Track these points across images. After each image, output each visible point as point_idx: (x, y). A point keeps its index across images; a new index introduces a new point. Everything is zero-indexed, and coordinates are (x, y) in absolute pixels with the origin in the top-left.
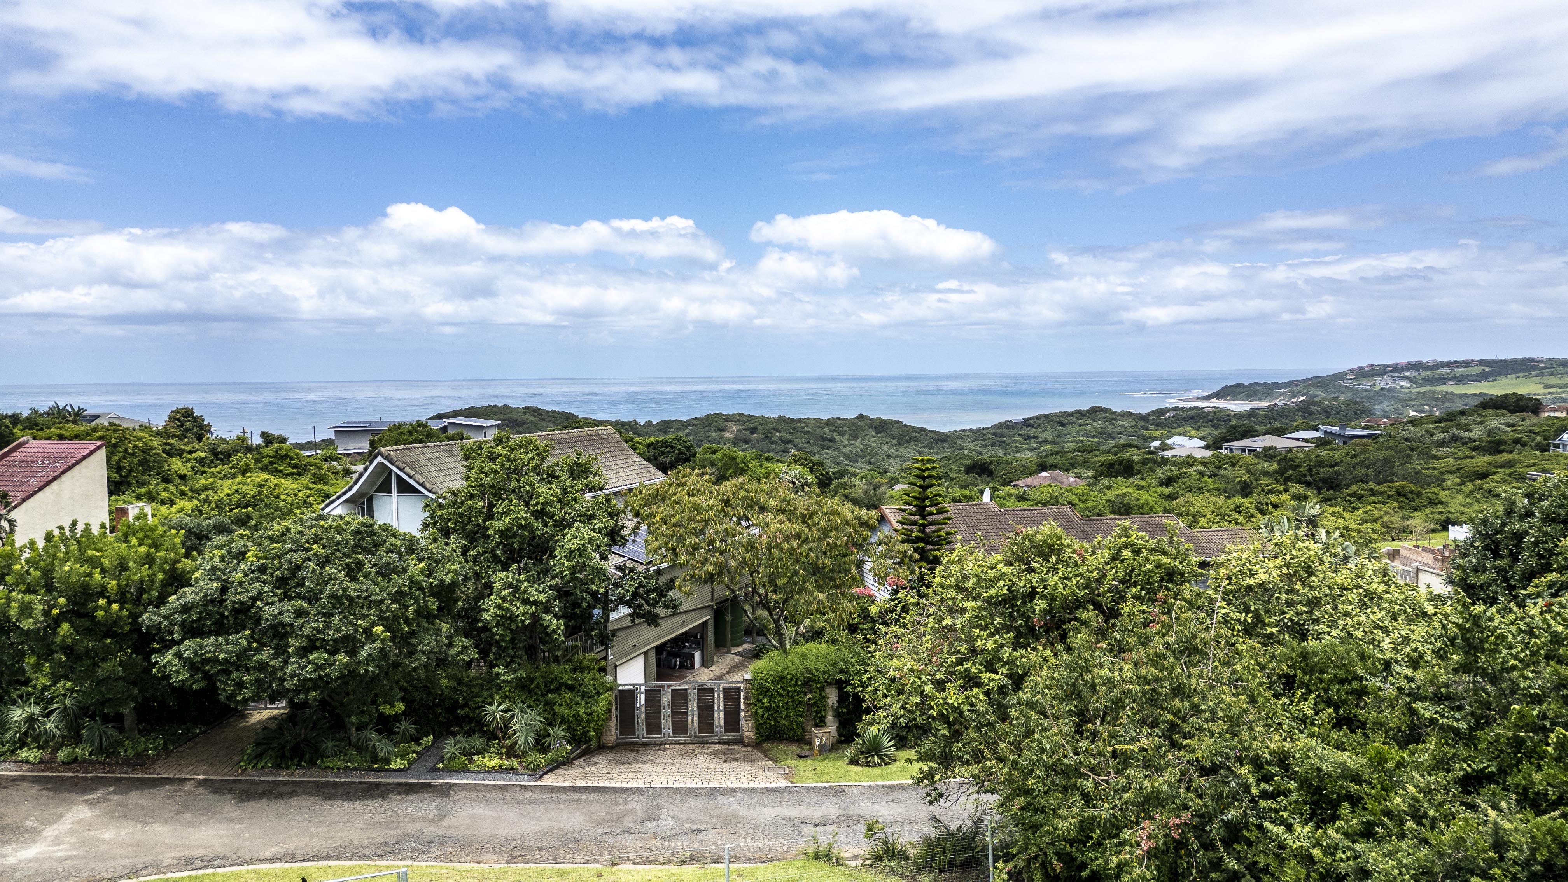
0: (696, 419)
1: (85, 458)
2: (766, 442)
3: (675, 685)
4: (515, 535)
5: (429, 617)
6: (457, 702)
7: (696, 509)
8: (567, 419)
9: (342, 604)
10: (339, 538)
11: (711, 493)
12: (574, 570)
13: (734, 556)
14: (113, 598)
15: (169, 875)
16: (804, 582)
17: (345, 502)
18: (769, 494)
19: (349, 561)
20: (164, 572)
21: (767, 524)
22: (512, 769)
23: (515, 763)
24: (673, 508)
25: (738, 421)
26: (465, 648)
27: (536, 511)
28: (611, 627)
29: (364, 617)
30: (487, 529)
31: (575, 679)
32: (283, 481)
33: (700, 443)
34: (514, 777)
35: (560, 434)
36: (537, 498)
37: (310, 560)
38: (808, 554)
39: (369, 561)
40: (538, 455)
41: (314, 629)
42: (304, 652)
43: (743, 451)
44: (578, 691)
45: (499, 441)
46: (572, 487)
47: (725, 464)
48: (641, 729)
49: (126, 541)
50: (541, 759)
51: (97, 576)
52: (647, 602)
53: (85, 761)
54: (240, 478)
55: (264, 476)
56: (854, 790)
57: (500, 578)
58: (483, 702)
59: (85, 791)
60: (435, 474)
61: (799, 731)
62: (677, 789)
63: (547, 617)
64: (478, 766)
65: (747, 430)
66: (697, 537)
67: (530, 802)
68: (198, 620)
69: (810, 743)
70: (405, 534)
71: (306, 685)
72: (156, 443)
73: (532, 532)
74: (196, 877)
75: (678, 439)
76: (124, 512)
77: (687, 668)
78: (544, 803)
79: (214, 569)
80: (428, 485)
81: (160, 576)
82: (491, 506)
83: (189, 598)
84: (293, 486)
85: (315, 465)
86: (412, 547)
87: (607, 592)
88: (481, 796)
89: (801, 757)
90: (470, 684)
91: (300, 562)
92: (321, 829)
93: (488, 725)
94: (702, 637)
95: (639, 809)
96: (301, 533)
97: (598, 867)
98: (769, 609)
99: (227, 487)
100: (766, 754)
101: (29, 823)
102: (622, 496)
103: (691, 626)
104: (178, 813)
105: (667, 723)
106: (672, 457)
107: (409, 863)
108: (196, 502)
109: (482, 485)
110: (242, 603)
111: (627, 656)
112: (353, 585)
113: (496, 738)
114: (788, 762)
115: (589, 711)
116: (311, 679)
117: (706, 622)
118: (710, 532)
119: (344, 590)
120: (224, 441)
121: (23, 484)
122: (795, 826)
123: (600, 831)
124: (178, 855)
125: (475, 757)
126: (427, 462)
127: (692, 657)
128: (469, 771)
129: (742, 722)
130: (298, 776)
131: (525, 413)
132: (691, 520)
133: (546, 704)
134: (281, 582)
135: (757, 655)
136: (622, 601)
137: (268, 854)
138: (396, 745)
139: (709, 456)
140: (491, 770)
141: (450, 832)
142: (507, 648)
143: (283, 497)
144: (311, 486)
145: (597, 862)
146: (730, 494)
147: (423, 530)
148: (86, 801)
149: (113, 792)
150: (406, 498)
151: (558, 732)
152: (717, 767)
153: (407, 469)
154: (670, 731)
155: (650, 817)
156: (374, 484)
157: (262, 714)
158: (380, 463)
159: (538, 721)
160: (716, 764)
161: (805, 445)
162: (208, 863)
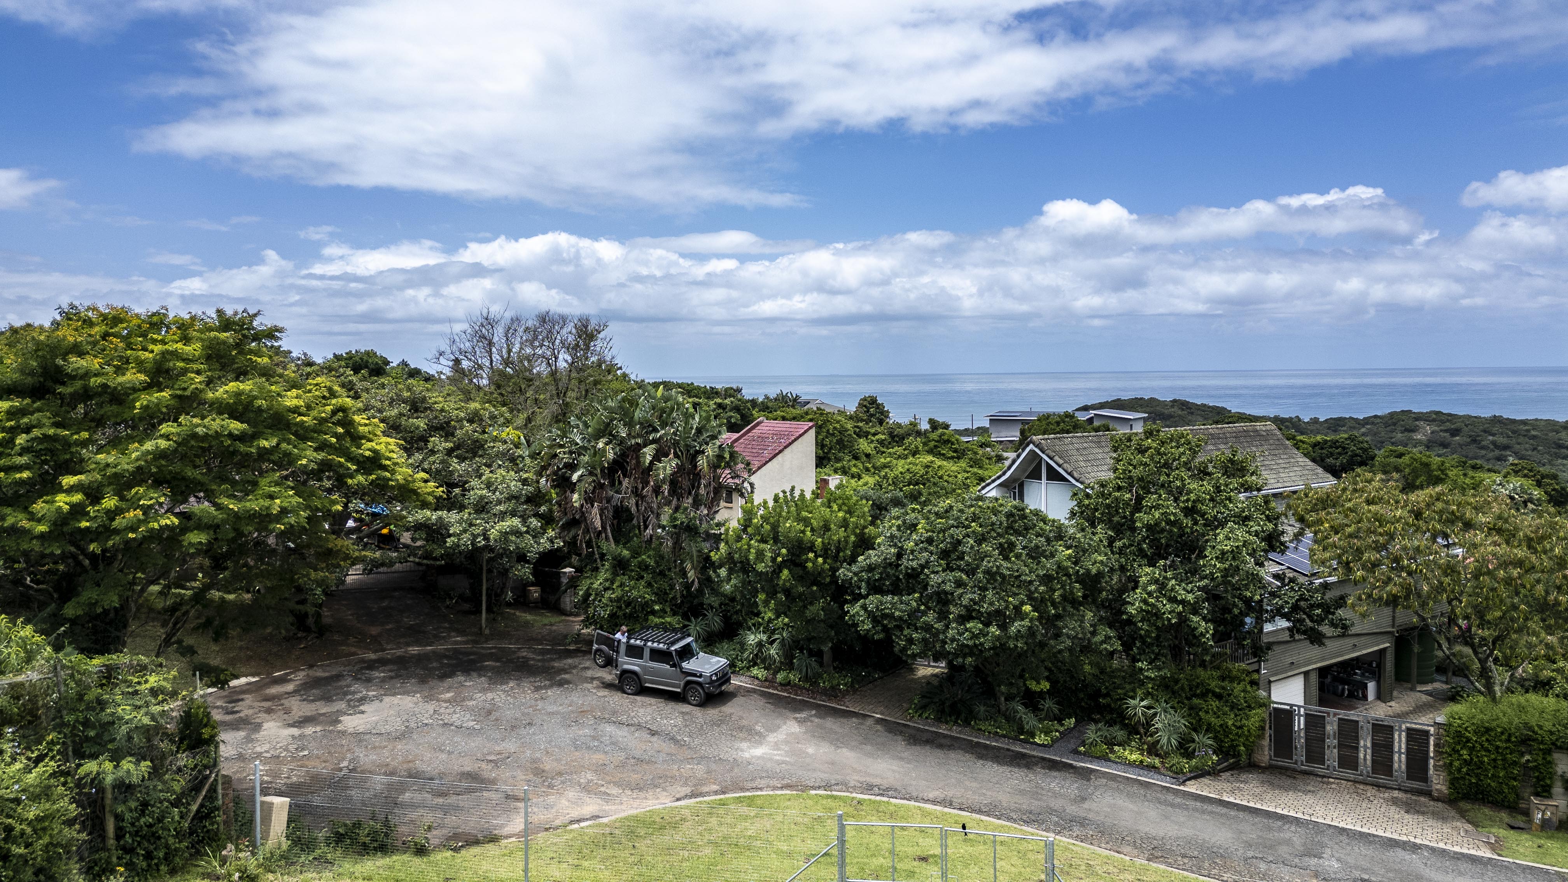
0: (1376, 417)
1: (801, 436)
2: (1473, 446)
3: (1343, 714)
4: (1163, 530)
5: (1075, 603)
6: (1100, 690)
7: (1376, 520)
8: (1218, 413)
9: (996, 580)
10: (994, 518)
11: (1397, 502)
12: (1226, 573)
13: (1427, 579)
14: (819, 553)
15: (854, 795)
16: (1526, 619)
17: (1000, 485)
18: (1477, 509)
19: (1002, 540)
20: (856, 535)
21: (1475, 546)
22: (1152, 768)
23: (1157, 762)
24: (1347, 516)
25: (1434, 420)
26: (1108, 638)
27: (1186, 508)
28: (1265, 639)
29: (1015, 595)
30: (1134, 522)
31: (1223, 688)
32: (945, 463)
33: (1381, 444)
34: (1156, 776)
35: (1212, 428)
36: (1187, 494)
37: (969, 536)
38: (1533, 586)
39: (1020, 542)
40: (1190, 449)
41: (971, 600)
42: (963, 619)
43: (1439, 456)
44: (1227, 701)
45: (1149, 434)
46: (1226, 485)
47: (1414, 471)
48: (1300, 754)
49: (830, 507)
50: (1186, 765)
51: (809, 533)
52: (1309, 616)
53: (795, 685)
54: (911, 459)
55: (930, 458)
57: (1145, 573)
58: (1125, 694)
59: (796, 710)
60: (1082, 464)
61: (1512, 797)
63: (1195, 619)
64: (1119, 757)
65: (1446, 431)
66: (1379, 552)
67: (1172, 805)
68: (880, 579)
69: (1527, 813)
70: (1054, 521)
71: (964, 650)
72: (849, 425)
73: (1181, 528)
74: (874, 802)
75: (1351, 439)
76: (826, 482)
77: (1359, 699)
78: (1187, 809)
79: (892, 537)
80: (1075, 475)
81: (853, 538)
82: (1139, 499)
83: (874, 559)
84: (954, 468)
85: (972, 450)
86: (1060, 534)
87: (1261, 601)
88: (1121, 787)
89: (1512, 828)
90: (1113, 674)
91: (961, 537)
92: (974, 785)
93: (1130, 718)
94: (1379, 666)
95: (1297, 841)
96: (962, 511)
98: (1472, 646)
99: (901, 466)
100: (1463, 815)
101: (758, 728)
102: (1284, 498)
103: (1365, 652)
104: (861, 744)
105: (1332, 755)
106: (1344, 459)
107: (1052, 835)
108: (877, 477)
109: (1130, 478)
110: (913, 569)
111: (1285, 673)
112: (1005, 564)
113: (1137, 733)
114: (1494, 830)
115: (1238, 724)
116: (967, 646)
117: (1385, 649)
118: (1396, 547)
119: (998, 567)
120: (899, 426)
121: (759, 455)
123: (1250, 854)
124: (861, 779)
125: (1116, 748)
126: (1075, 452)
127: (1365, 687)
128: (1109, 760)
129: (1431, 771)
130: (955, 731)
131: (1172, 406)
132: (1370, 531)
133: (1191, 708)
134: (945, 554)
135: (1453, 697)
136: (1278, 612)
137: (931, 796)
138: (1040, 720)
139: (1392, 459)
140: (1132, 764)
141: (1091, 816)
142: (1151, 644)
143: (946, 478)
144: (968, 469)
146: (1423, 505)
147: (1071, 519)
148: (796, 719)
149: (815, 715)
150: (1055, 486)
151: (1204, 740)
152: (1396, 816)
153: (1056, 458)
154: (1336, 764)
155: (1309, 853)
156: (1025, 471)
157: (926, 670)
158: (1032, 451)
159: (1182, 724)
160: (1394, 812)
161: (1530, 453)
162: (884, 792)
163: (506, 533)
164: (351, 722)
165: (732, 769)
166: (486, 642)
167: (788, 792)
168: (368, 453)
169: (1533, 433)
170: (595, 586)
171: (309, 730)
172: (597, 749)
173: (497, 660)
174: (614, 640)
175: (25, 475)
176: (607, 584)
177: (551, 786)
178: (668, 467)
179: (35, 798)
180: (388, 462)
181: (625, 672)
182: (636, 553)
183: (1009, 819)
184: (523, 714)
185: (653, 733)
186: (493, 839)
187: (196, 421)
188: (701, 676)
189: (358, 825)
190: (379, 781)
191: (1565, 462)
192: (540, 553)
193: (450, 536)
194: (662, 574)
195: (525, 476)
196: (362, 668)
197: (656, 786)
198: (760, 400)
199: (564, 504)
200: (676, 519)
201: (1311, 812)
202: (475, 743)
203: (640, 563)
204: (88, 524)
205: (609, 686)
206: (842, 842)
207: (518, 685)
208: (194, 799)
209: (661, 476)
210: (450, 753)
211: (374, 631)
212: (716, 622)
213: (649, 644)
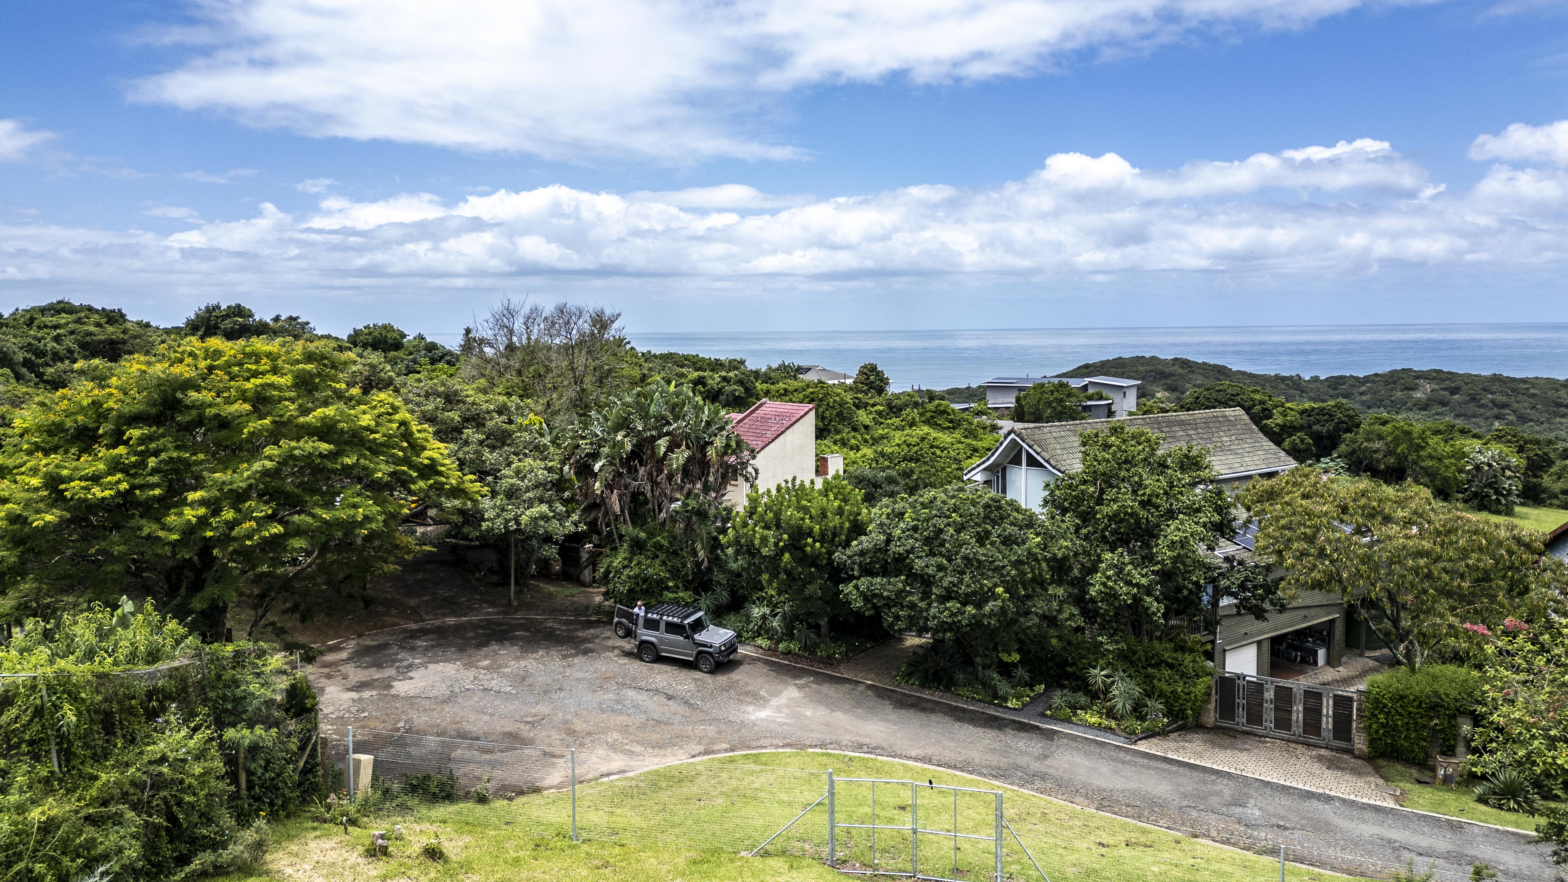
0: (1376, 375)
1: (801, 417)
2: (1472, 405)
3: (1284, 683)
4: (1122, 521)
5: (1044, 584)
6: (1067, 660)
7: (1307, 514)
9: (972, 565)
10: (973, 509)
12: (1176, 560)
13: (1346, 566)
14: (816, 538)
15: (846, 753)
17: (984, 469)
19: (979, 529)
20: (850, 521)
22: (1109, 729)
23: (1113, 724)
25: (1434, 379)
26: (1072, 615)
27: (1143, 500)
28: (1221, 613)
29: (989, 578)
30: (1097, 513)
31: (1176, 659)
32: (940, 435)
34: (1111, 736)
36: (1145, 488)
37: (949, 525)
38: (1440, 574)
39: (996, 531)
41: (951, 582)
42: (943, 599)
44: (1178, 670)
45: (1114, 431)
47: (1396, 439)
48: (1241, 717)
50: (1138, 726)
51: (807, 521)
52: (1254, 596)
53: (795, 654)
54: (908, 430)
55: (926, 429)
56: (1476, 830)
57: (1107, 558)
58: (1088, 664)
59: (796, 677)
60: (1059, 452)
61: (1422, 756)
62: (1268, 783)
63: (1148, 599)
64: (1081, 720)
65: (1445, 389)
66: (1307, 542)
67: (1123, 762)
68: (871, 562)
69: (1433, 770)
70: (1026, 510)
71: (943, 627)
72: (849, 397)
73: (1137, 519)
74: (864, 759)
75: (1338, 406)
76: (825, 460)
77: (1309, 663)
78: (1135, 766)
79: (882, 524)
80: (1052, 462)
81: (847, 525)
82: (1102, 491)
83: (865, 545)
84: (948, 440)
85: (967, 419)
86: (1030, 522)
88: (1080, 746)
89: (1419, 782)
91: (942, 526)
92: (951, 744)
93: (1092, 686)
94: (1329, 634)
95: (1227, 793)
96: (944, 502)
97: (1178, 834)
99: (898, 437)
100: (1378, 771)
101: (762, 693)
102: (1236, 484)
103: (1315, 622)
105: (1269, 717)
106: (1330, 426)
107: (1016, 788)
109: (1095, 472)
110: (900, 554)
111: (1239, 642)
112: (981, 551)
113: (1099, 698)
114: (1401, 784)
115: (1186, 691)
116: (947, 622)
117: (1332, 621)
118: (1321, 539)
119: (974, 553)
120: (898, 396)
121: (762, 435)
122: (1394, 849)
123: (1185, 803)
124: (852, 739)
125: (1079, 712)
126: (1053, 441)
127: (1316, 653)
128: (1072, 722)
129: (1354, 733)
130: (937, 696)
131: (1173, 365)
132: (1300, 524)
133: (1146, 677)
134: (927, 541)
135: (1387, 665)
137: (913, 753)
138: (1013, 687)
139: (1377, 427)
140: (1091, 726)
141: (1051, 771)
142: (1110, 621)
144: (963, 440)
145: (1178, 830)
147: (1044, 506)
148: (796, 685)
149: (813, 682)
150: (1034, 472)
151: (1155, 706)
152: (1318, 772)
153: (1035, 447)
154: (1272, 725)
155: (1237, 803)
156: (1007, 457)
157: (912, 641)
158: (1013, 440)
159: (1137, 691)
160: (1317, 768)
161: (1528, 411)
162: (872, 750)
163: (536, 518)
164: (402, 687)
165: (739, 730)
166: (515, 612)
167: (789, 750)
168: (426, 462)
169: (1532, 391)
170: (615, 564)
171: (366, 694)
172: (620, 712)
173: (527, 630)
174: (633, 614)
175: (157, 492)
176: (626, 563)
177: (582, 745)
178: (680, 457)
179: (197, 758)
180: (443, 469)
181: (643, 642)
182: (651, 534)
183: (980, 774)
184: (554, 681)
185: (670, 697)
186: (537, 790)
187: (293, 444)
188: (711, 647)
189: (427, 778)
190: (432, 741)
191: (1563, 420)
192: (565, 535)
193: (484, 520)
194: (675, 553)
195: (550, 464)
196: (406, 638)
197: (674, 745)
198: (763, 370)
199: (587, 492)
200: (688, 505)
201: (1242, 767)
202: (513, 706)
203: (655, 543)
204: (211, 534)
205: (628, 654)
206: (832, 794)
207: (547, 653)
208: (301, 757)
209: (675, 466)
210: (492, 715)
211: (413, 602)
212: (724, 596)
213: (665, 618)
